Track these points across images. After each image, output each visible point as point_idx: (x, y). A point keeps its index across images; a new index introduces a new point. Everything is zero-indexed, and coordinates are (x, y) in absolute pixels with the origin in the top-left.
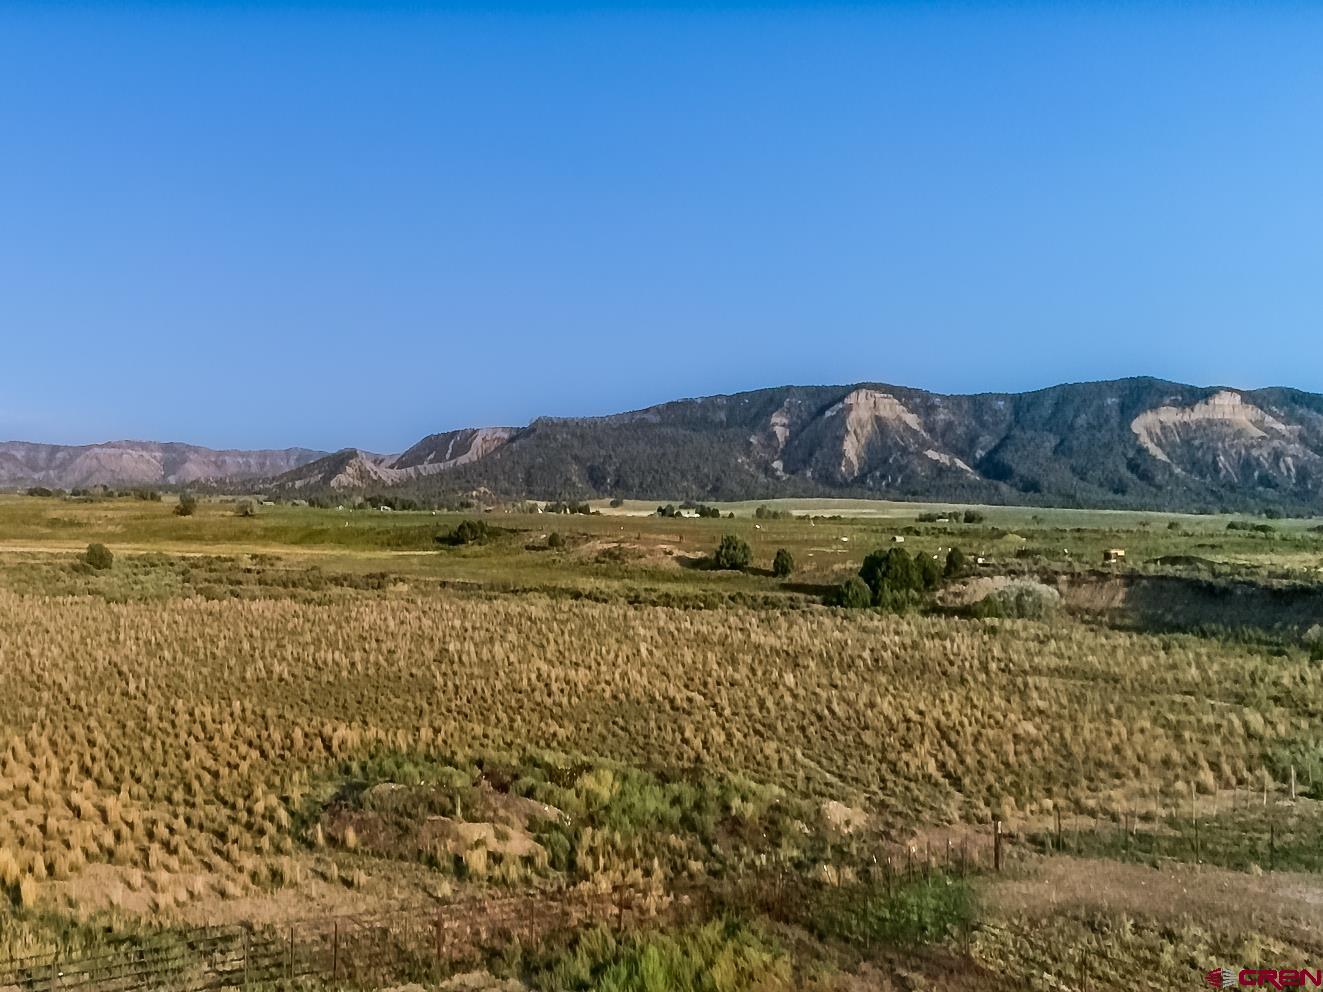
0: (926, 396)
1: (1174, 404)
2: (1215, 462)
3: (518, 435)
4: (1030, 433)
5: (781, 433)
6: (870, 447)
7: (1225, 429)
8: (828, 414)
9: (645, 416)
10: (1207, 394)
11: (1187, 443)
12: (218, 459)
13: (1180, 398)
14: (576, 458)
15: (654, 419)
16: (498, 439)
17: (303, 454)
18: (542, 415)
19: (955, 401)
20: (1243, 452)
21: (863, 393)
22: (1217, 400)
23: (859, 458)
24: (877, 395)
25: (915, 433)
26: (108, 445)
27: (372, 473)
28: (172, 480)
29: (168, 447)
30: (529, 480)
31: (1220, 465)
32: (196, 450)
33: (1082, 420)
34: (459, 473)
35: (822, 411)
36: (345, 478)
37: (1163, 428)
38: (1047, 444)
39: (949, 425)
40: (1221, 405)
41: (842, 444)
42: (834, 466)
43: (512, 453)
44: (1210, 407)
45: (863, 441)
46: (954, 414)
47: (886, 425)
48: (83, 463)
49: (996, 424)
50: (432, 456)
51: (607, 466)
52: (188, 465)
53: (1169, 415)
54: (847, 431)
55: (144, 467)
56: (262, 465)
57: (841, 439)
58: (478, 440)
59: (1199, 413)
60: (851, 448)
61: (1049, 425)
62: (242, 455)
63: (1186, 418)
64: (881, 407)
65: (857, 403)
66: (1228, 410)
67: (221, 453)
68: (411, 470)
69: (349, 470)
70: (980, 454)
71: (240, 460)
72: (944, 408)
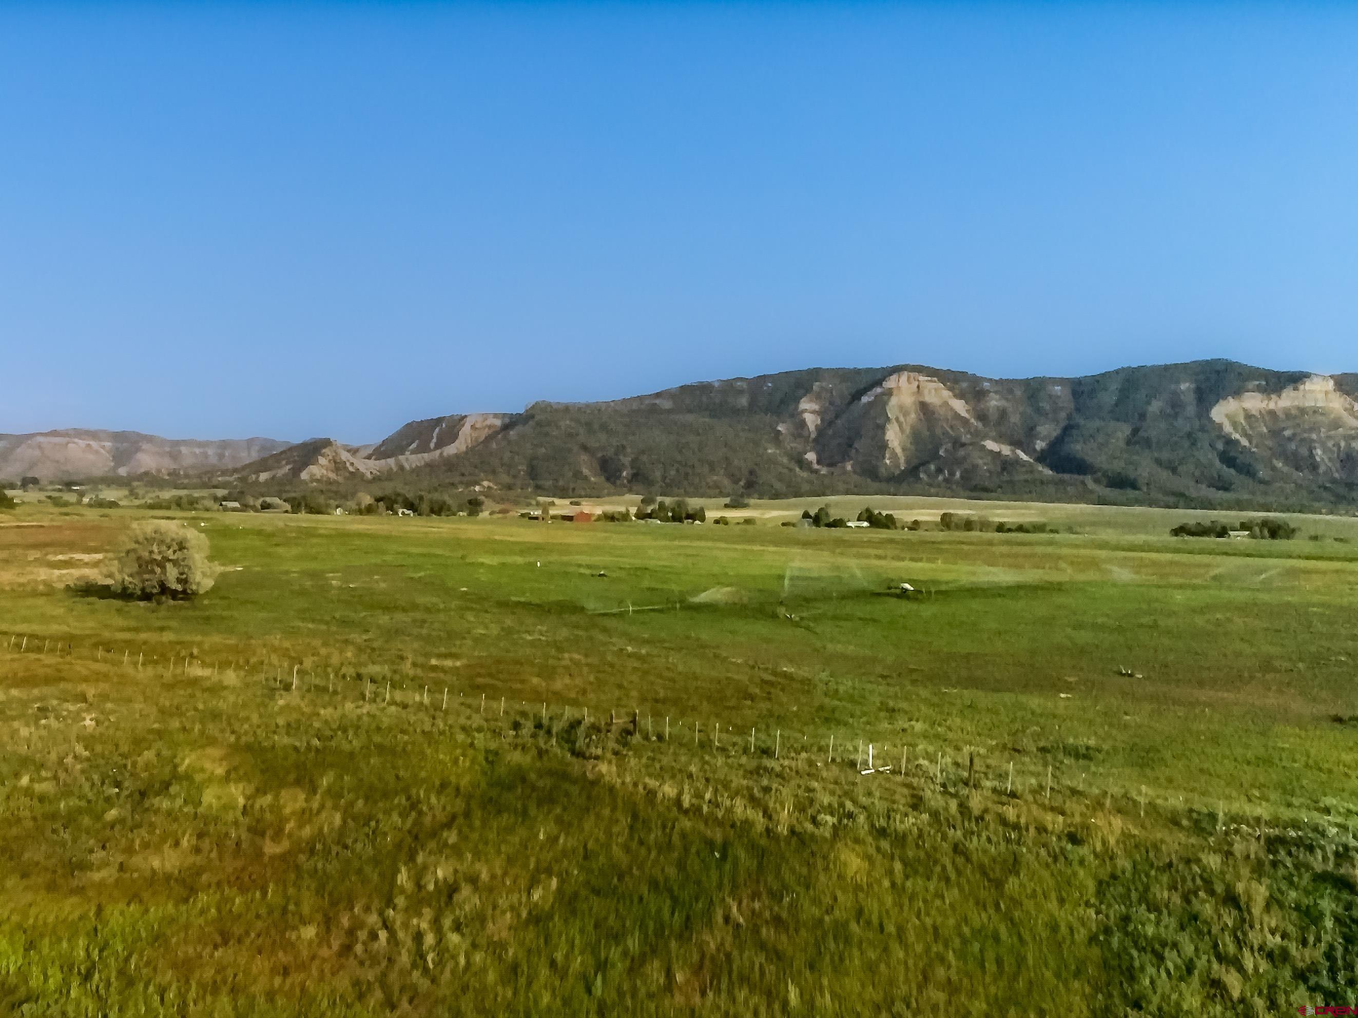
0: (975, 380)
1: (1259, 389)
2: (1312, 456)
3: (511, 422)
4: (1097, 423)
5: (812, 421)
6: (916, 436)
7: (1320, 418)
8: (865, 399)
9: (657, 401)
10: (1296, 379)
11: (1275, 433)
12: (174, 448)
13: (1264, 383)
14: (585, 448)
15: (667, 404)
16: (490, 427)
17: (266, 444)
18: (540, 399)
19: (1006, 386)
20: (1343, 444)
21: (904, 376)
22: (1308, 386)
23: (904, 449)
24: (921, 378)
25: (965, 421)
26: (54, 433)
27: (348, 464)
28: (123, 471)
29: (118, 437)
30: (533, 473)
31: (1318, 459)
32: (149, 439)
33: (1155, 406)
34: (450, 465)
35: (857, 396)
36: (319, 470)
37: (1249, 416)
38: (1119, 434)
39: (1003, 414)
40: (1312, 391)
41: (884, 434)
42: (877, 458)
43: (509, 442)
44: (1300, 393)
45: (908, 430)
46: (1007, 399)
47: (933, 413)
48: (25, 452)
49: (1056, 410)
50: (414, 445)
51: (621, 457)
52: (140, 456)
53: (1254, 402)
54: (888, 419)
55: (91, 457)
56: (221, 456)
57: (882, 428)
58: (466, 429)
59: (1286, 400)
60: (894, 437)
61: (1118, 412)
62: (201, 444)
63: (1272, 406)
64: (926, 392)
65: (899, 388)
66: (1321, 396)
67: (177, 443)
68: (391, 461)
69: (322, 461)
70: (1040, 445)
71: (197, 451)
72: (996, 392)
